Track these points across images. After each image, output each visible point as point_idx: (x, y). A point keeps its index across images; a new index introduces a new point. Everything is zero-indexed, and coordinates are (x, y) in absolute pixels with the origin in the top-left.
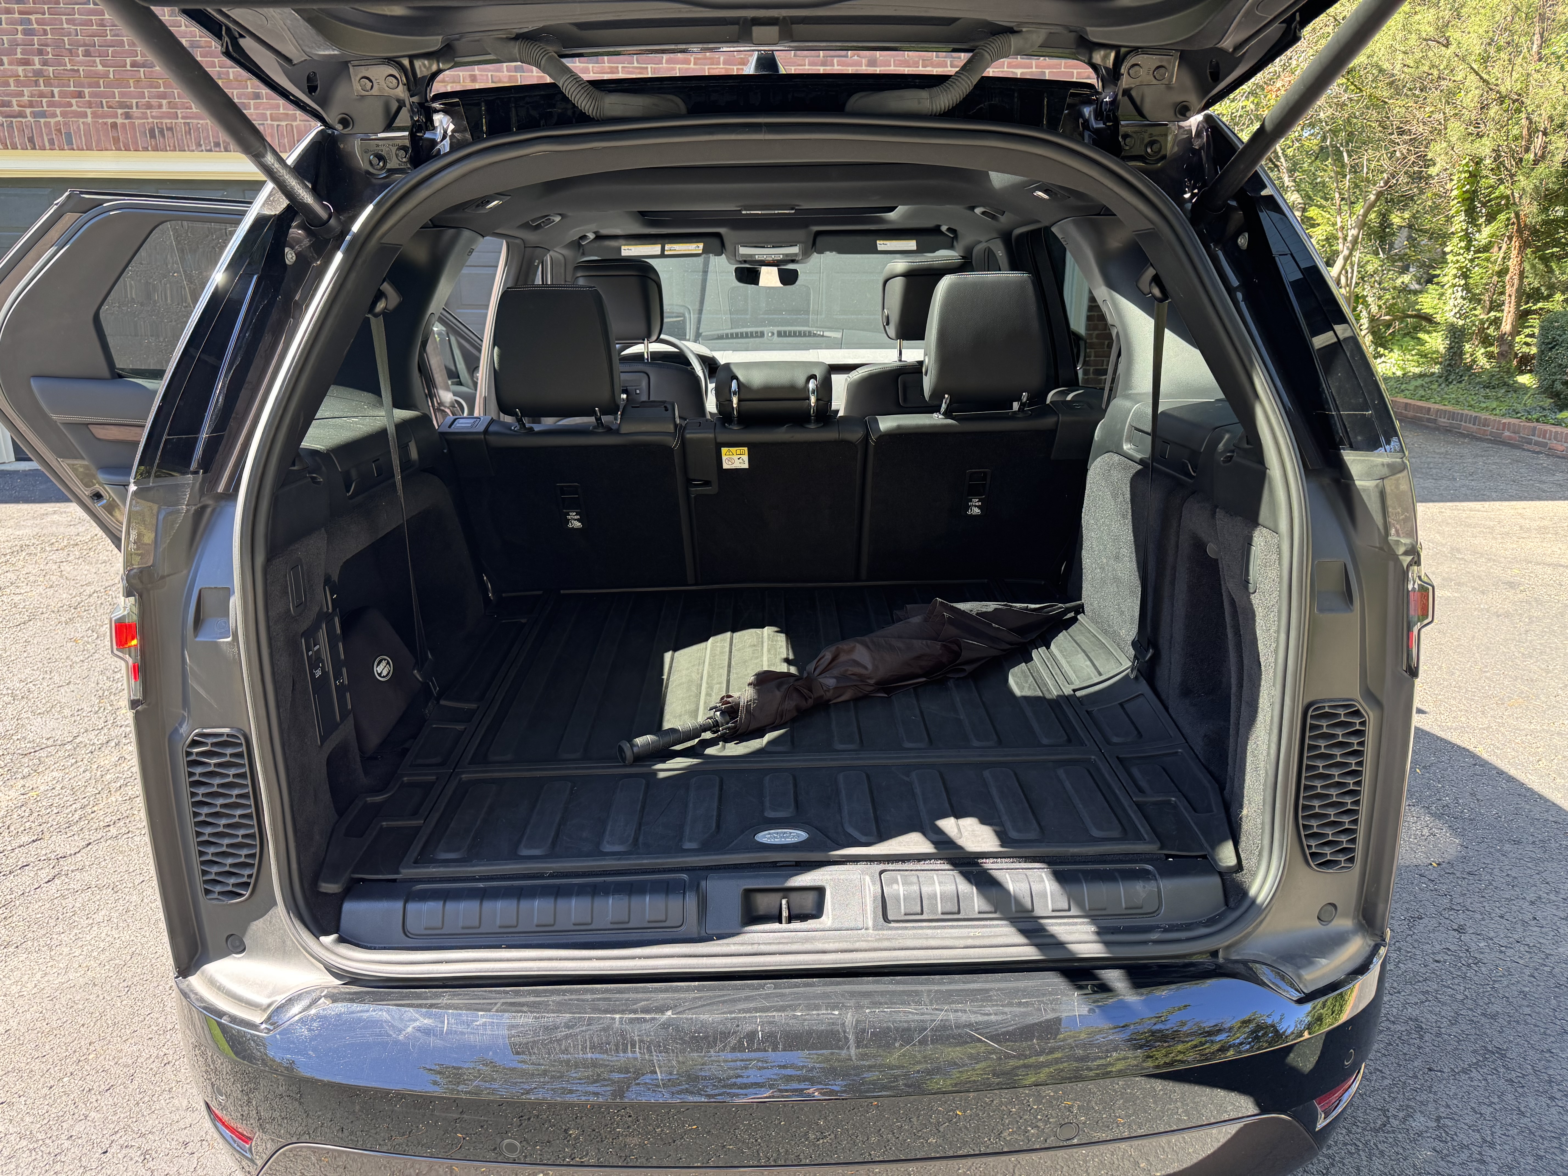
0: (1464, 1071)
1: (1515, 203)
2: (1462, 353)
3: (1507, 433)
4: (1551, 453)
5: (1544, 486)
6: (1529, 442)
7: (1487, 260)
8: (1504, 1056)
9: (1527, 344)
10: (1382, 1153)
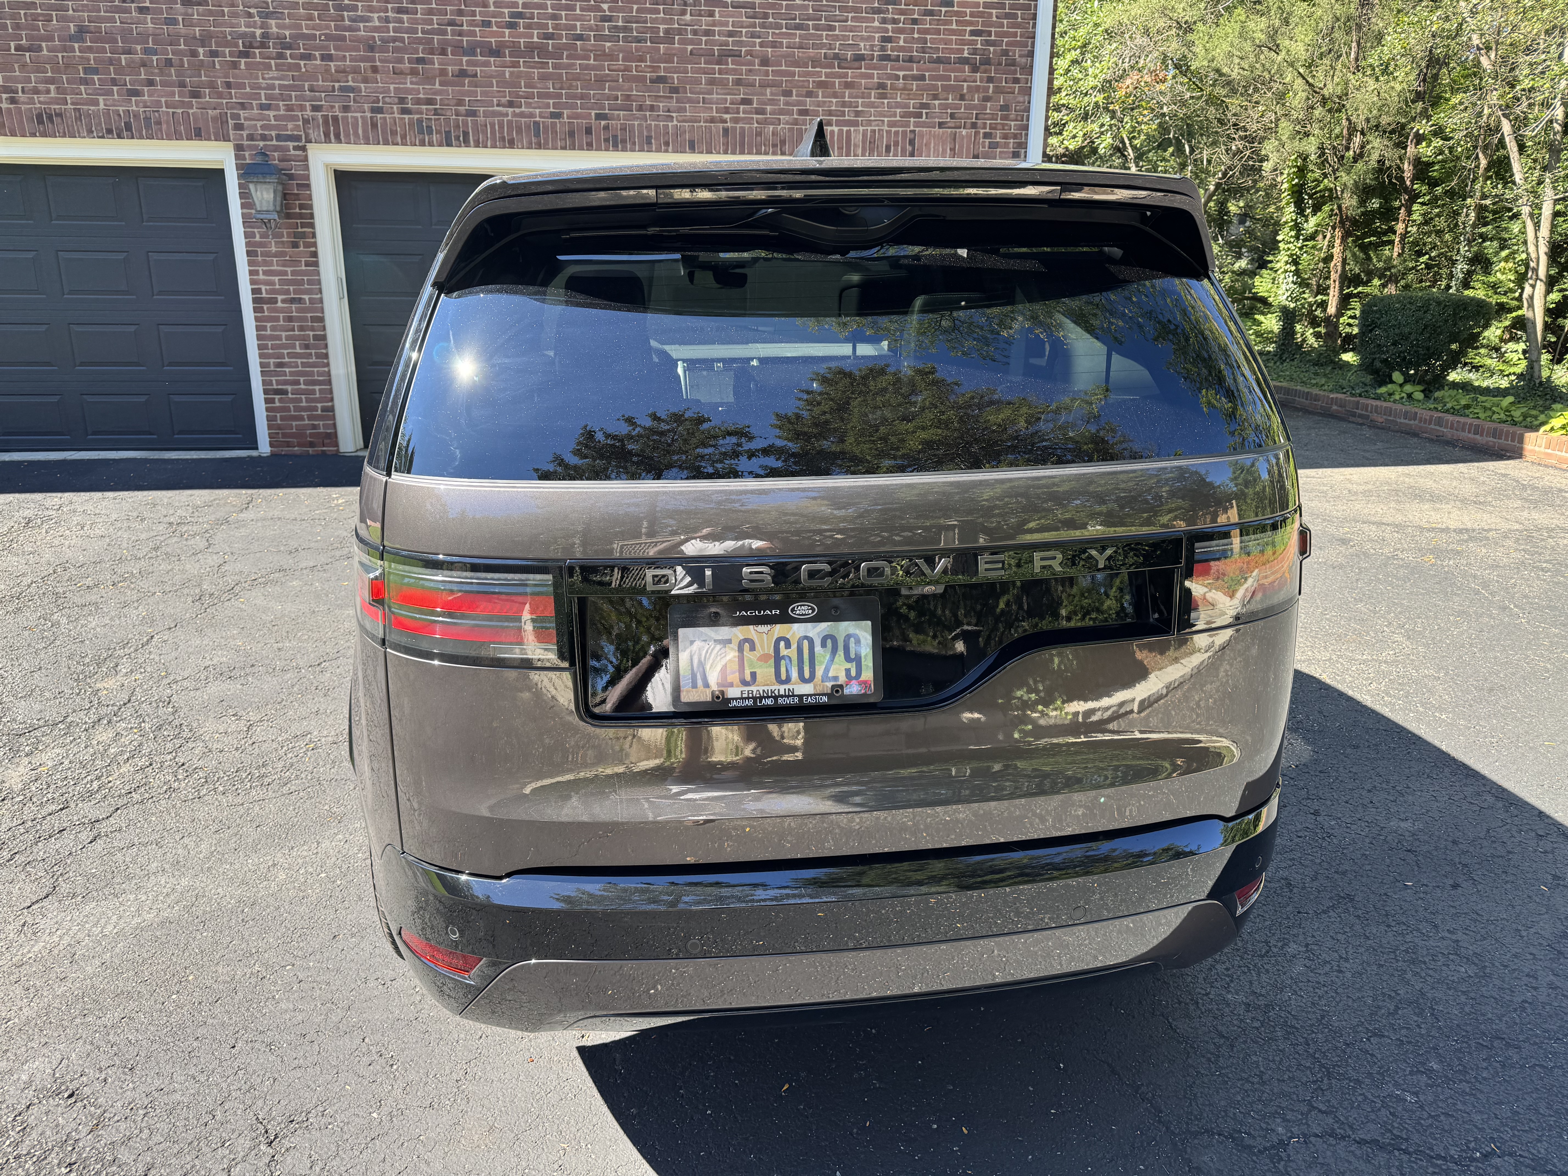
0: (1324, 912)
1: (1337, 197)
2: (1294, 333)
3: (1335, 407)
4: (1373, 425)
5: (1367, 455)
6: (1354, 415)
7: (1313, 247)
8: (1352, 900)
9: (1350, 325)
10: (1267, 971)
